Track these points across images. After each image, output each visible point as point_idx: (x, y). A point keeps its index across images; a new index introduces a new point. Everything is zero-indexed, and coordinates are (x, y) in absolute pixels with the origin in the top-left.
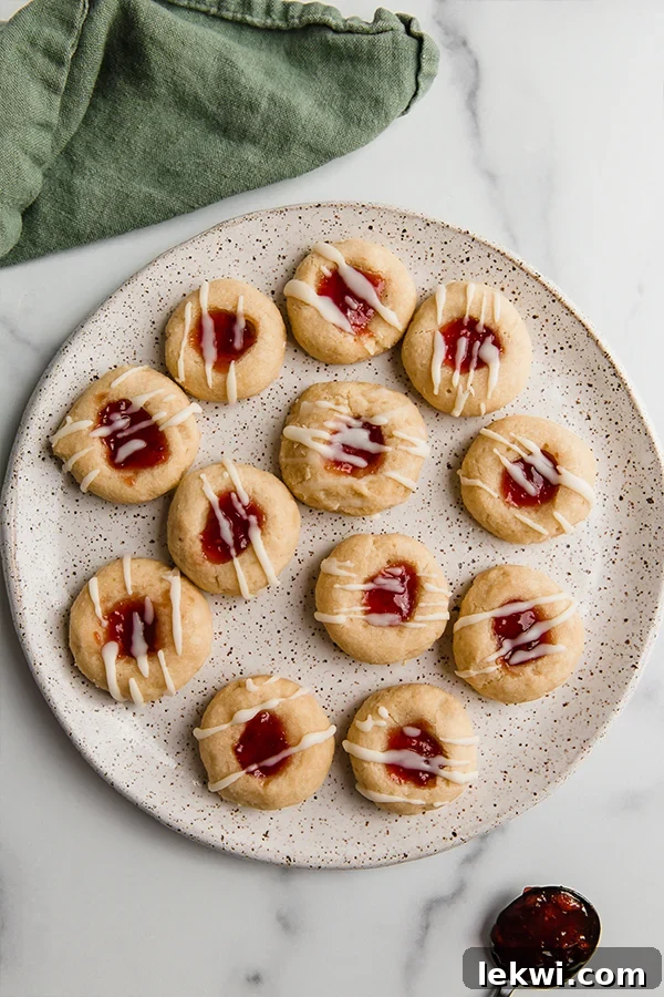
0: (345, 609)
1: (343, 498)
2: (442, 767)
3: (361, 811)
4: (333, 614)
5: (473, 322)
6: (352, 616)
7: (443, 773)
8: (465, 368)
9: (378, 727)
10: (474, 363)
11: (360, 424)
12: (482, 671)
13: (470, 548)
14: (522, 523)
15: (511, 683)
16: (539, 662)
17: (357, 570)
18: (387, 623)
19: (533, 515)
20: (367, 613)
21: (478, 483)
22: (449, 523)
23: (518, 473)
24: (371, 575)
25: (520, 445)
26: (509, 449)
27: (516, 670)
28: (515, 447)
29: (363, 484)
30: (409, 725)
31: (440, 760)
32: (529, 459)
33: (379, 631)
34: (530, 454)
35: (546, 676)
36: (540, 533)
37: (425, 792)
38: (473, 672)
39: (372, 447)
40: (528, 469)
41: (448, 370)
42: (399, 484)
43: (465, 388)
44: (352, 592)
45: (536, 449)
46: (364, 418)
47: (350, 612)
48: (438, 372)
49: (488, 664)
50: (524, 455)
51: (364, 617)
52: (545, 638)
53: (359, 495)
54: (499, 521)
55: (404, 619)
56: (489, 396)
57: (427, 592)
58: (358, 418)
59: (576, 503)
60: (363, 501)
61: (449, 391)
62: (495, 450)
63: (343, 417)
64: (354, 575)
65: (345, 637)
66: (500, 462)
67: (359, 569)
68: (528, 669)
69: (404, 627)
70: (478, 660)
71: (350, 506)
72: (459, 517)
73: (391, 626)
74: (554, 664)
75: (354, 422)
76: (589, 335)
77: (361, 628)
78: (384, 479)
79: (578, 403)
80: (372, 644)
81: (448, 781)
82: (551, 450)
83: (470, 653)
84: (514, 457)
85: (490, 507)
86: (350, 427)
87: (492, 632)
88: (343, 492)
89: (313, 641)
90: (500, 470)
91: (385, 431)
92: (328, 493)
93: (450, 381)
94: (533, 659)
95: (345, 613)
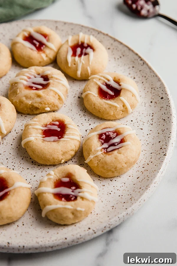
0: (34, 135)
1: (33, 99)
2: (79, 193)
3: (45, 229)
4: (29, 137)
5: (83, 44)
6: (37, 137)
7: (80, 194)
8: (80, 56)
9: (50, 179)
10: (83, 54)
11: (40, 76)
12: (95, 155)
13: (90, 124)
14: (108, 104)
15: (109, 158)
16: (120, 149)
17: (39, 121)
18: (52, 140)
19: (112, 101)
20: (44, 137)
21: (89, 92)
22: (80, 116)
23: (104, 88)
24: (45, 123)
25: (104, 77)
26: (100, 79)
27: (110, 153)
28: (102, 78)
29: (41, 92)
30: (63, 177)
31: (78, 190)
32: (108, 83)
33: (49, 143)
34: (109, 81)
35: (123, 154)
36: (116, 107)
37: (72, 203)
38: (91, 157)
39: (45, 83)
40: (108, 86)
41: (73, 58)
42: (56, 93)
43: (80, 61)
44: (37, 129)
45: (111, 79)
46: (41, 74)
47: (36, 136)
48: (70, 58)
49: (97, 151)
50: (106, 81)
51: (42, 138)
52: (122, 141)
53: (39, 96)
54: (99, 105)
55: (59, 138)
56: (90, 64)
57: (69, 128)
58: (39, 74)
59: (129, 95)
60: (41, 99)
61: (75, 64)
62: (94, 80)
63: (33, 73)
64: (38, 123)
65: (34, 147)
66: (97, 84)
67: (40, 121)
68: (115, 152)
69: (60, 141)
70: (93, 150)
71: (36, 102)
72: (84, 114)
73: (54, 141)
74: (127, 149)
75: (36, 75)
76: (130, 49)
77: (41, 142)
78: (49, 90)
79: (129, 74)
80: (46, 148)
81: (82, 198)
82: (117, 79)
83: (89, 149)
84: (102, 82)
85: (94, 100)
86: (35, 77)
87: (98, 139)
88: (33, 96)
89: (22, 162)
90: (97, 87)
91: (49, 76)
92: (27, 97)
93: (75, 60)
94: (117, 149)
95: (34, 137)
